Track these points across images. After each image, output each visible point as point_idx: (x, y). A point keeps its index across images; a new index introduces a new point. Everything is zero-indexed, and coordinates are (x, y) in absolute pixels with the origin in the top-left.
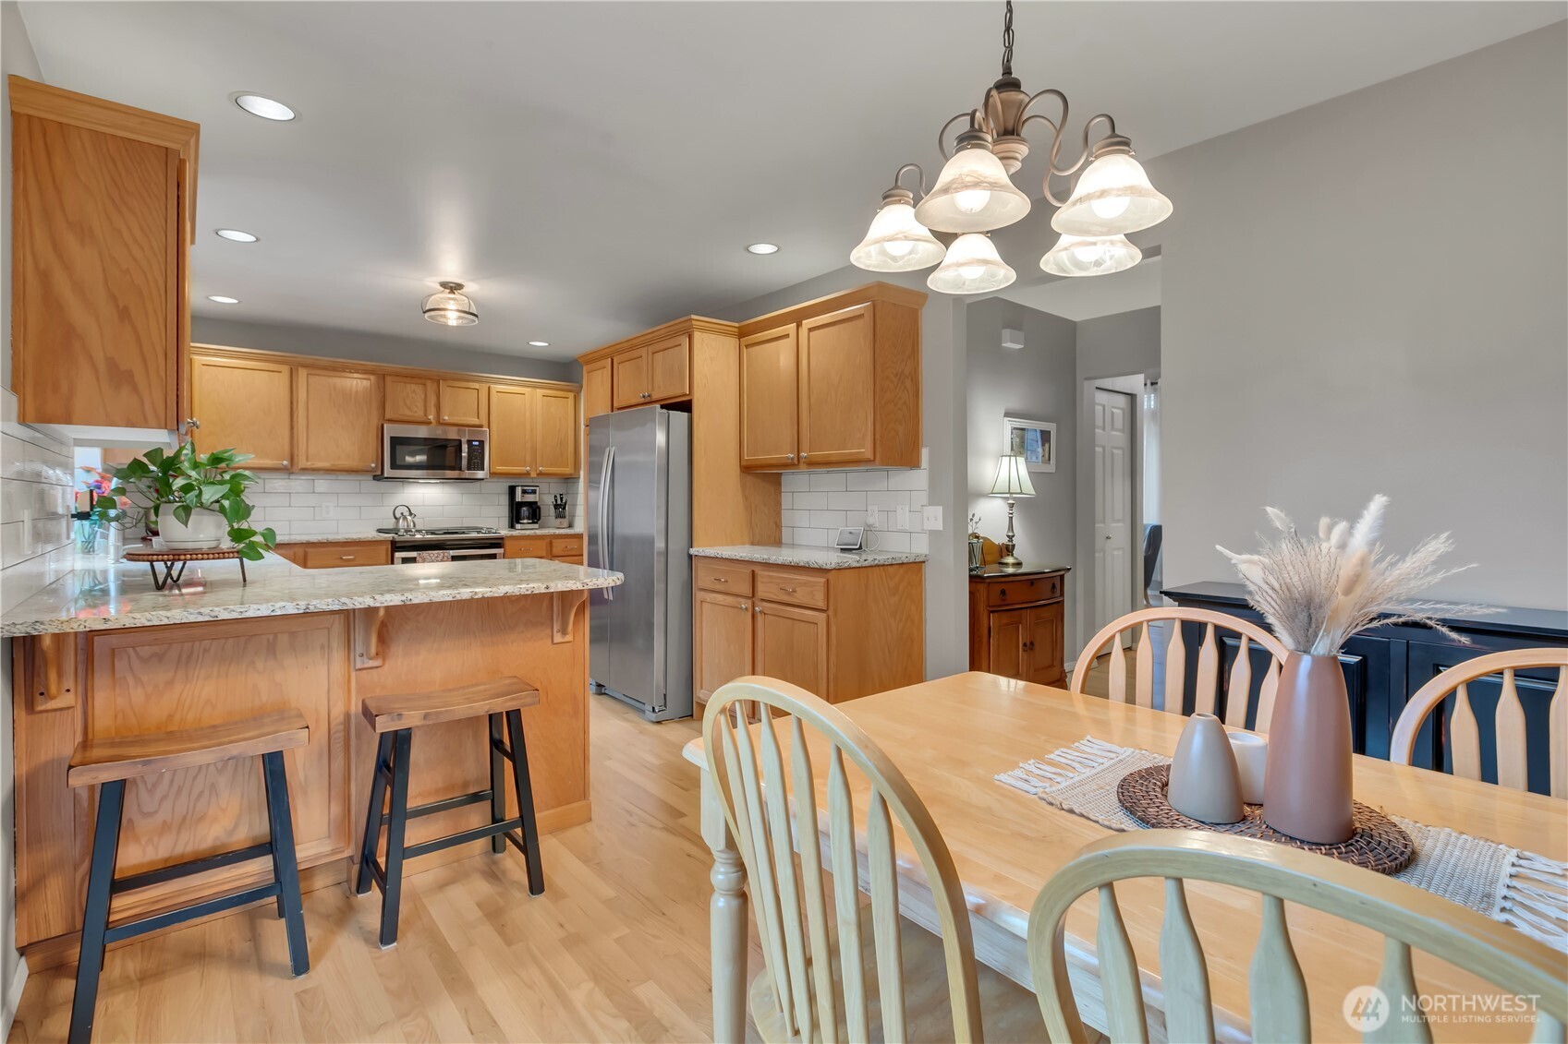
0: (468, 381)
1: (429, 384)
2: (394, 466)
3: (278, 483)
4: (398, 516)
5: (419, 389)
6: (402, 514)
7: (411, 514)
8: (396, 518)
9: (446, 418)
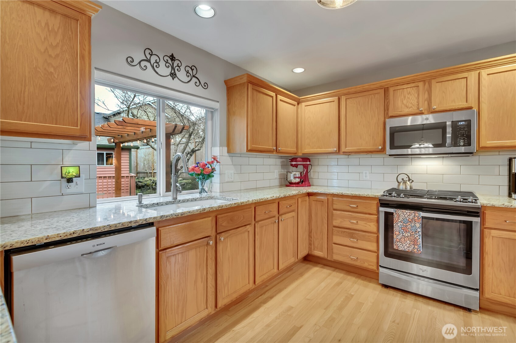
0: (457, 73)
1: (421, 84)
2: (392, 147)
3: (333, 160)
4: (399, 181)
5: (413, 91)
6: (403, 179)
7: (409, 180)
8: (398, 182)
9: (435, 107)
